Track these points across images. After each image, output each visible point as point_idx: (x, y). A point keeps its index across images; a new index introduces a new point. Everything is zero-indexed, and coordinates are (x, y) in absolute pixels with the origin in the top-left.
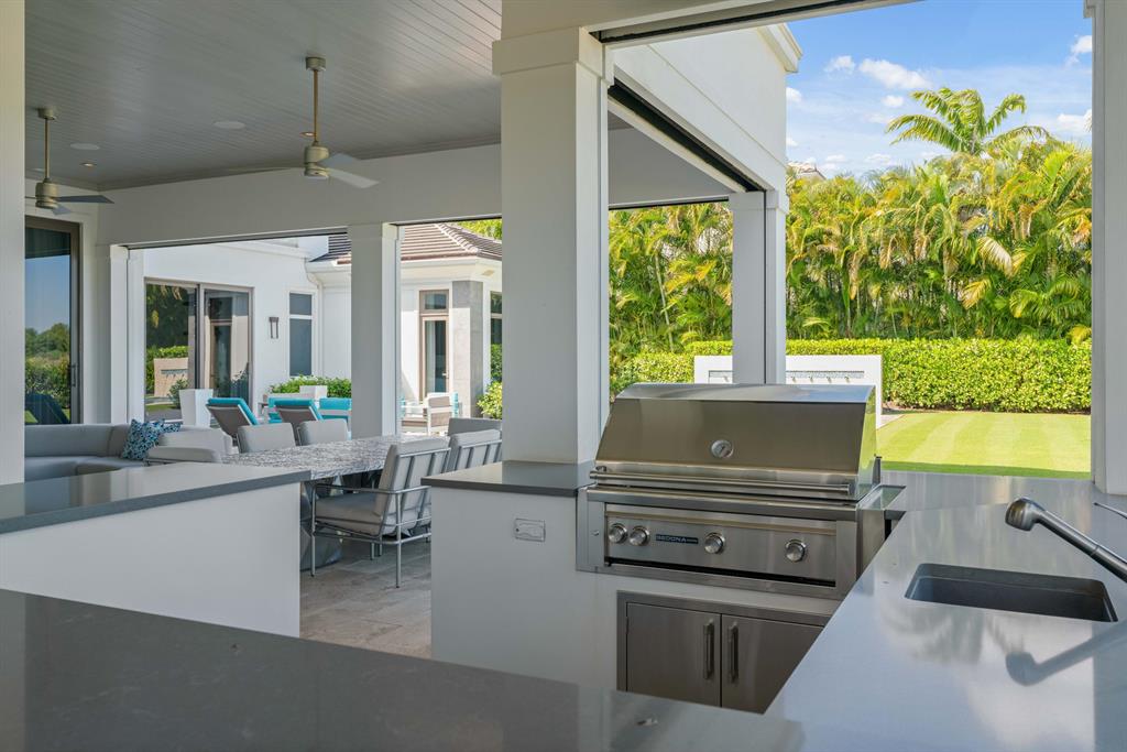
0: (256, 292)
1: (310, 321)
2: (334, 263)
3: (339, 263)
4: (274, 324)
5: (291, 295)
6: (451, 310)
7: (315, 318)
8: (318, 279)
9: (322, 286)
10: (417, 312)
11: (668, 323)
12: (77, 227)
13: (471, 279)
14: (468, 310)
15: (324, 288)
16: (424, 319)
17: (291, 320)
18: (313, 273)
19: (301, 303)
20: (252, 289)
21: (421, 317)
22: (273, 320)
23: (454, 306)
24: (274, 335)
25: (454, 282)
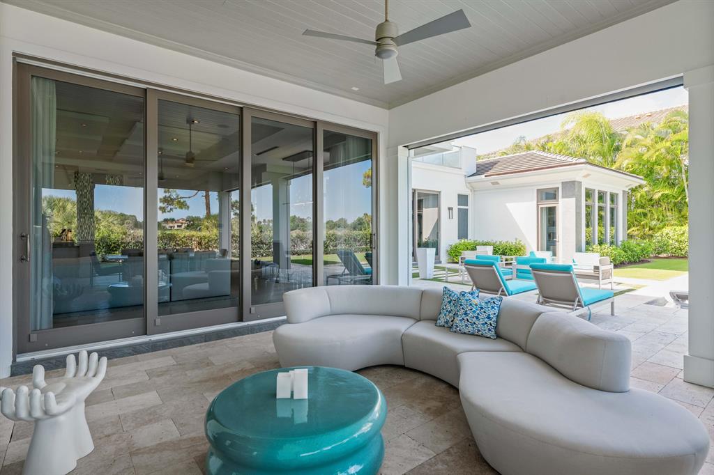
0: (442, 194)
1: (467, 209)
2: (483, 176)
3: (486, 176)
4: (451, 211)
5: (459, 195)
6: (560, 200)
7: (470, 207)
8: (472, 187)
9: (473, 190)
10: (535, 202)
12: (376, 134)
13: (577, 180)
14: (574, 199)
15: (474, 191)
16: (540, 206)
17: (459, 209)
18: (469, 183)
19: (463, 199)
20: (440, 192)
21: (538, 205)
22: (450, 209)
23: (563, 197)
24: (451, 217)
25: (563, 183)
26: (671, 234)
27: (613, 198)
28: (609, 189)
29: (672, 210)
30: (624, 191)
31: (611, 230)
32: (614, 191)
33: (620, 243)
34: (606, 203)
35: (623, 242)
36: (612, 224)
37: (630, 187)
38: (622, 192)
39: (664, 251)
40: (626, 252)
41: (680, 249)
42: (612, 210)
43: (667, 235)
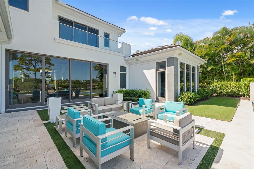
1: (126, 74)
4: (115, 74)
5: (120, 66)
6: (167, 68)
7: (127, 73)
8: (128, 63)
9: (129, 64)
10: (155, 69)
11: (225, 73)
13: (175, 56)
14: (173, 67)
15: (129, 65)
16: (157, 71)
17: (120, 73)
18: (127, 61)
19: (123, 69)
20: (108, 64)
22: (115, 73)
23: (168, 66)
24: (115, 77)
25: (168, 58)
26: (217, 86)
27: (194, 68)
28: (192, 64)
29: (217, 75)
30: (198, 66)
31: (192, 84)
32: (194, 65)
33: (196, 90)
34: (190, 71)
35: (198, 89)
36: (193, 81)
37: (200, 64)
38: (197, 66)
39: (214, 93)
40: (199, 94)
41: (221, 92)
42: (193, 74)
43: (215, 86)
